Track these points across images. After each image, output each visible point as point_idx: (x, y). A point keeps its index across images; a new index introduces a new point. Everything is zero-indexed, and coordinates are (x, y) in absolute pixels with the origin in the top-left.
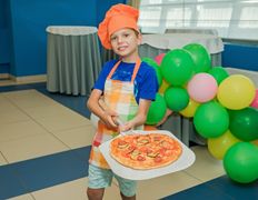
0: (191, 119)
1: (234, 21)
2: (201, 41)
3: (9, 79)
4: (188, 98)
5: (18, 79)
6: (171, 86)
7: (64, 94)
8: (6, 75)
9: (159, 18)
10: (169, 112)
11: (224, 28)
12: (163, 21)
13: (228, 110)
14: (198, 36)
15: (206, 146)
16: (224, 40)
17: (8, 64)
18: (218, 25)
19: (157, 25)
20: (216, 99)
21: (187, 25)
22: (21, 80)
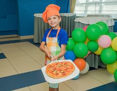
0: (99, 56)
2: (104, 20)
3: (17, 37)
4: (98, 46)
5: (21, 37)
6: (91, 41)
8: (16, 35)
9: (84, 10)
10: (89, 52)
11: (114, 14)
12: (86, 11)
13: (116, 51)
14: (102, 18)
15: (106, 68)
16: (114, 20)
18: (112, 13)
19: (83, 12)
20: (111, 47)
21: (97, 13)
22: (22, 38)
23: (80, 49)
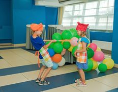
1: (97, 23)
3: (11, 45)
7: (32, 50)
8: (10, 44)
12: (71, 23)
17: (11, 39)
19: (69, 25)
22: (16, 45)
23: (58, 47)
